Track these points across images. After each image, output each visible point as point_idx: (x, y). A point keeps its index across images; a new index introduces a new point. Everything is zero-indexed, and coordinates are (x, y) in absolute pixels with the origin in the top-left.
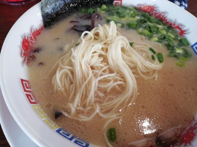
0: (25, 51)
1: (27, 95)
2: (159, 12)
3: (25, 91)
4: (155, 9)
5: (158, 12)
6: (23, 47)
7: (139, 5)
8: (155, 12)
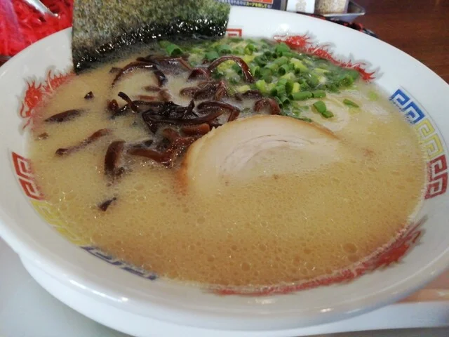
0: (30, 109)
1: (23, 183)
2: (317, 46)
3: (19, 173)
4: (308, 41)
5: (314, 46)
6: (26, 100)
7: (276, 36)
8: (309, 46)
